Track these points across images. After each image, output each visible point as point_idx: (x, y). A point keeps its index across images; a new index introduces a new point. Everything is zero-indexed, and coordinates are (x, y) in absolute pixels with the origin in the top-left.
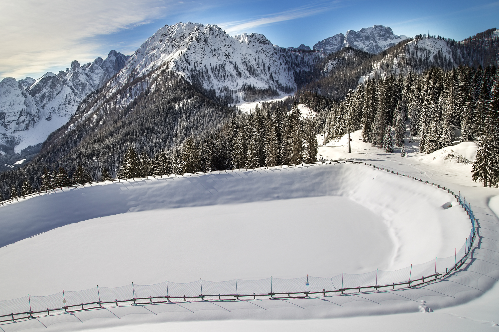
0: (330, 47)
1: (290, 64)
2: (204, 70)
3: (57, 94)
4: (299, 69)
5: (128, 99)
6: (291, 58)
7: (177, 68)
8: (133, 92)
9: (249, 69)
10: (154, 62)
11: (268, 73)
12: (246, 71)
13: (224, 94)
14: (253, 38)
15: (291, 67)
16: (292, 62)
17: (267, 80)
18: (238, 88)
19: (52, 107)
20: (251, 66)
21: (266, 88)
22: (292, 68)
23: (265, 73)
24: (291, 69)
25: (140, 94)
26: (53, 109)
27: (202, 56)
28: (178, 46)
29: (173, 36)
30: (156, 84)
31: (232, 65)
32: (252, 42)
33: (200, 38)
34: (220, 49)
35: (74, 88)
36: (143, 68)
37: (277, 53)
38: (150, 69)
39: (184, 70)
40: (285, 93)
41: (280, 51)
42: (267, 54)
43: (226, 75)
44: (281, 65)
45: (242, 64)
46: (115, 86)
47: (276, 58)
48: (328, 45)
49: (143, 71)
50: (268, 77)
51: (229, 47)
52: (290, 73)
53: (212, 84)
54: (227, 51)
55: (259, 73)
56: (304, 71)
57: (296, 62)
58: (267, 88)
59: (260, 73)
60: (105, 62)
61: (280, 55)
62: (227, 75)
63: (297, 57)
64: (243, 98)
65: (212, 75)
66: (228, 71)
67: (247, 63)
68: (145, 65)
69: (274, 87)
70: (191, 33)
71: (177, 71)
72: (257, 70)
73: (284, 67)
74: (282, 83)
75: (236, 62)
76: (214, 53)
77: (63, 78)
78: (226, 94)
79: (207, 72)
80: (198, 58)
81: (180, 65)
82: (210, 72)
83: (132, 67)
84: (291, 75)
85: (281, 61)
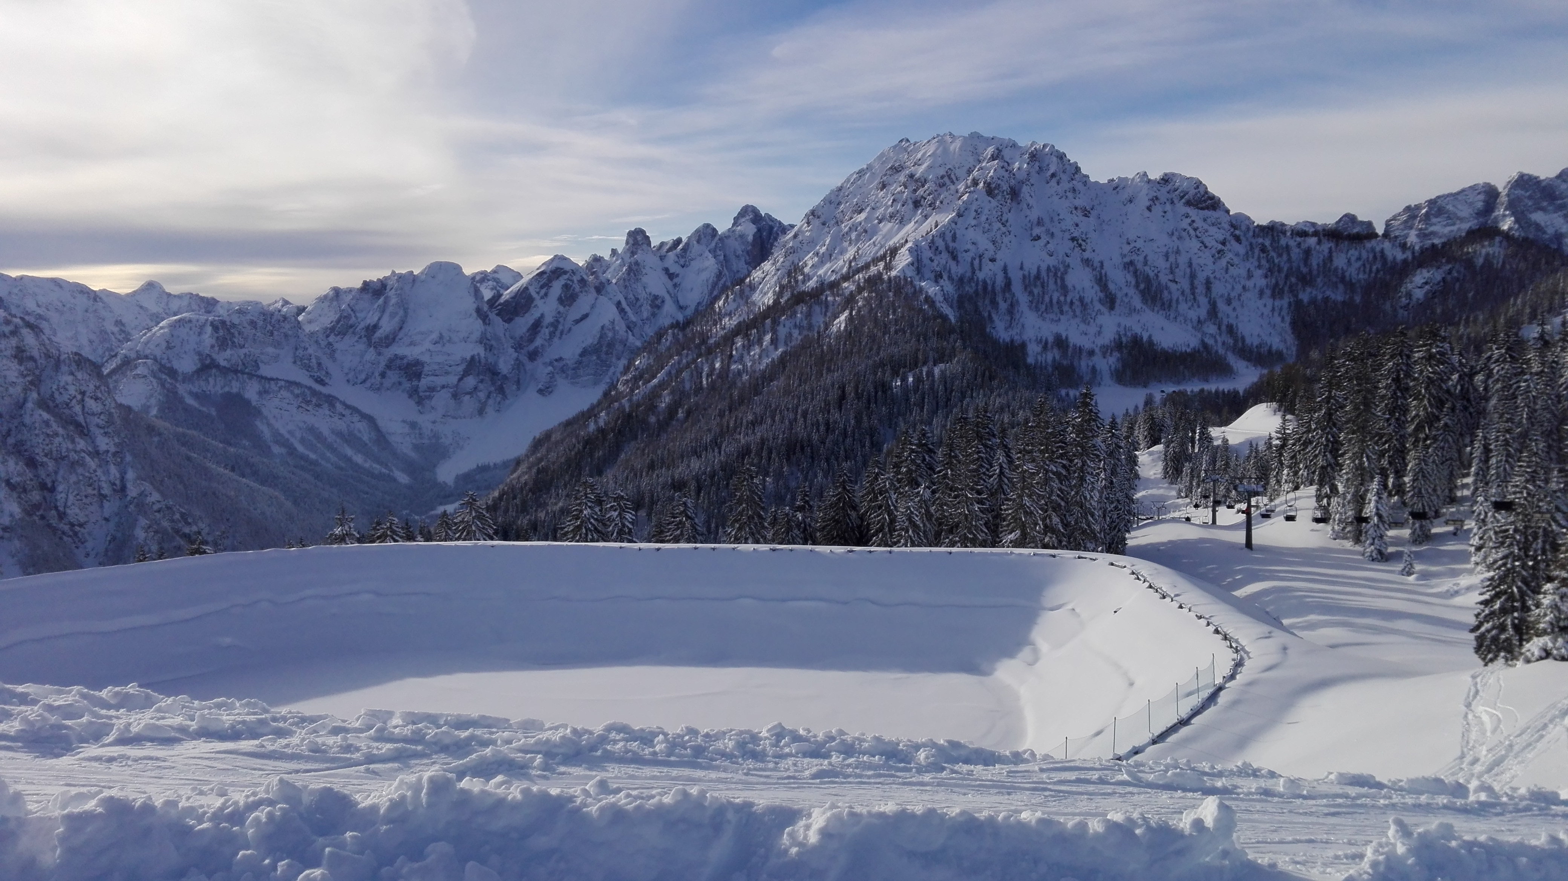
0: (1445, 226)
1: (1283, 275)
2: (1000, 280)
3: (577, 322)
4: (1311, 293)
5: (764, 353)
6: (1289, 255)
7: (919, 271)
8: (782, 331)
9: (1142, 286)
10: (855, 249)
11: (1203, 300)
12: (1132, 291)
13: (1054, 358)
14: (1164, 190)
15: (1286, 283)
16: (1290, 268)
17: (1199, 321)
18: (1100, 341)
19: (557, 357)
20: (1152, 274)
21: (1192, 346)
22: (1286, 289)
23: (1195, 299)
24: (1283, 292)
25: (800, 338)
26: (561, 364)
27: (999, 237)
28: (930, 205)
29: (920, 171)
30: (851, 313)
31: (1088, 270)
32: (1163, 199)
33: (999, 182)
34: (1056, 218)
35: (627, 309)
36: (822, 262)
37: (1242, 238)
38: (842, 267)
39: (938, 277)
40: (1255, 366)
41: (1251, 233)
42: (1207, 240)
43: (1065, 300)
44: (1250, 276)
45: (1121, 267)
46: (736, 309)
47: (1237, 255)
48: (1439, 219)
49: (821, 272)
50: (1203, 312)
51: (1086, 215)
52: (1278, 303)
53: (1020, 326)
54: (1077, 225)
55: (1175, 298)
56: (1326, 300)
57: (1304, 270)
58: (1194, 348)
59: (1177, 300)
60: (723, 238)
61: (1251, 244)
62: (1069, 300)
63: (1308, 252)
64: (1112, 374)
65: (1023, 299)
66: (1074, 287)
67: (1139, 266)
68: (829, 256)
69: (1219, 344)
70: (975, 167)
71: (917, 278)
72: (1167, 288)
73: (1262, 282)
74: (1246, 334)
75: (1102, 263)
76: (1037, 231)
77: (597, 278)
78: (1057, 357)
79: (1010, 290)
80: (984, 243)
81: (926, 261)
82: (1017, 287)
83: (790, 258)
84: (1281, 309)
85: (1252, 264)
